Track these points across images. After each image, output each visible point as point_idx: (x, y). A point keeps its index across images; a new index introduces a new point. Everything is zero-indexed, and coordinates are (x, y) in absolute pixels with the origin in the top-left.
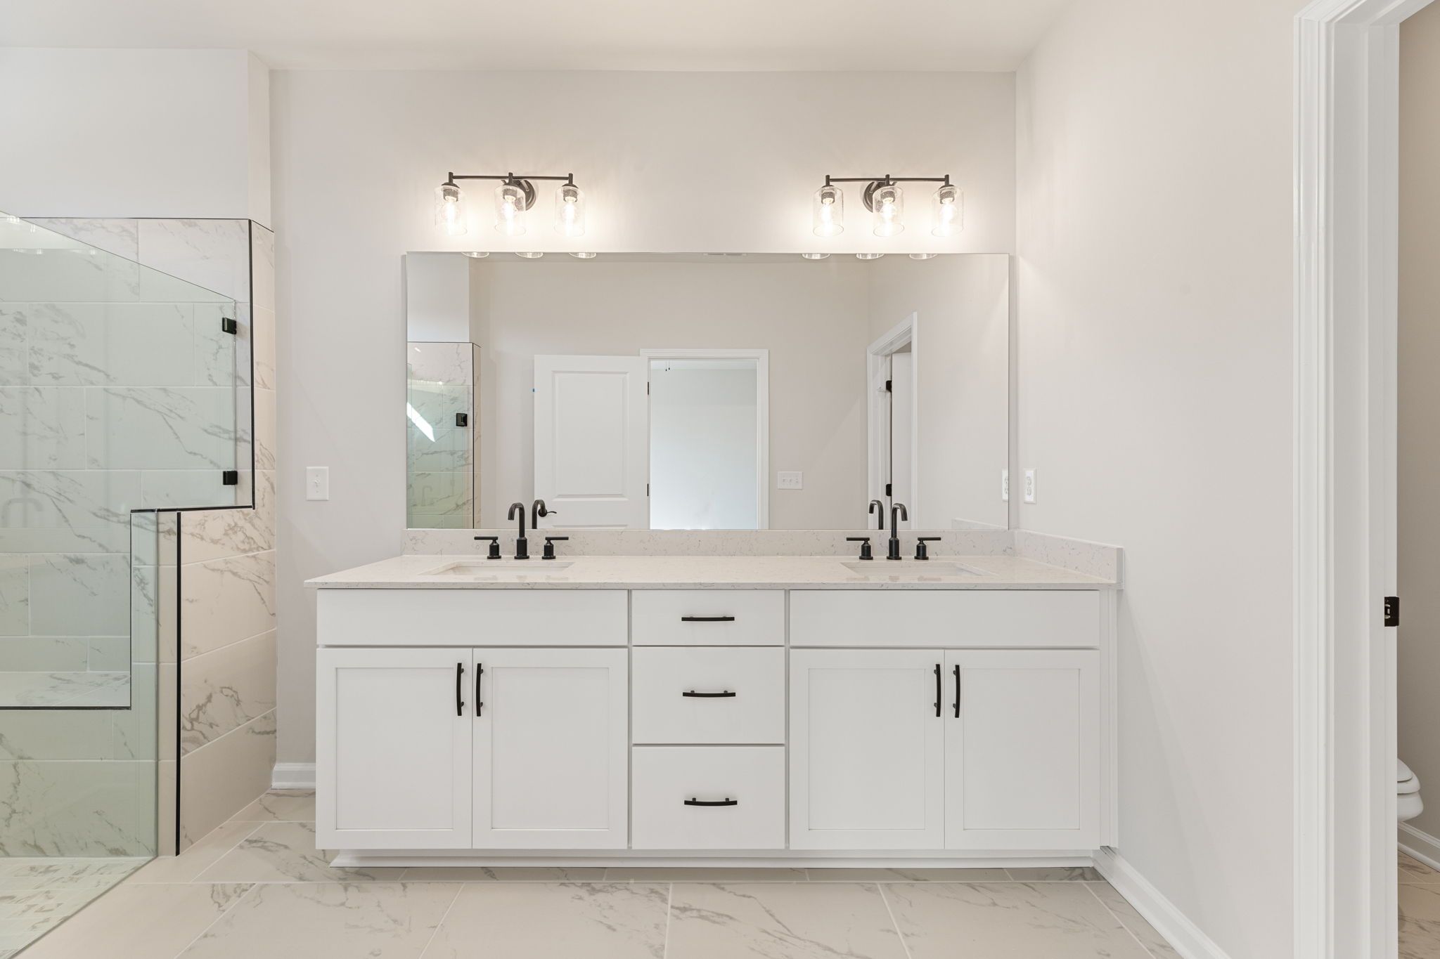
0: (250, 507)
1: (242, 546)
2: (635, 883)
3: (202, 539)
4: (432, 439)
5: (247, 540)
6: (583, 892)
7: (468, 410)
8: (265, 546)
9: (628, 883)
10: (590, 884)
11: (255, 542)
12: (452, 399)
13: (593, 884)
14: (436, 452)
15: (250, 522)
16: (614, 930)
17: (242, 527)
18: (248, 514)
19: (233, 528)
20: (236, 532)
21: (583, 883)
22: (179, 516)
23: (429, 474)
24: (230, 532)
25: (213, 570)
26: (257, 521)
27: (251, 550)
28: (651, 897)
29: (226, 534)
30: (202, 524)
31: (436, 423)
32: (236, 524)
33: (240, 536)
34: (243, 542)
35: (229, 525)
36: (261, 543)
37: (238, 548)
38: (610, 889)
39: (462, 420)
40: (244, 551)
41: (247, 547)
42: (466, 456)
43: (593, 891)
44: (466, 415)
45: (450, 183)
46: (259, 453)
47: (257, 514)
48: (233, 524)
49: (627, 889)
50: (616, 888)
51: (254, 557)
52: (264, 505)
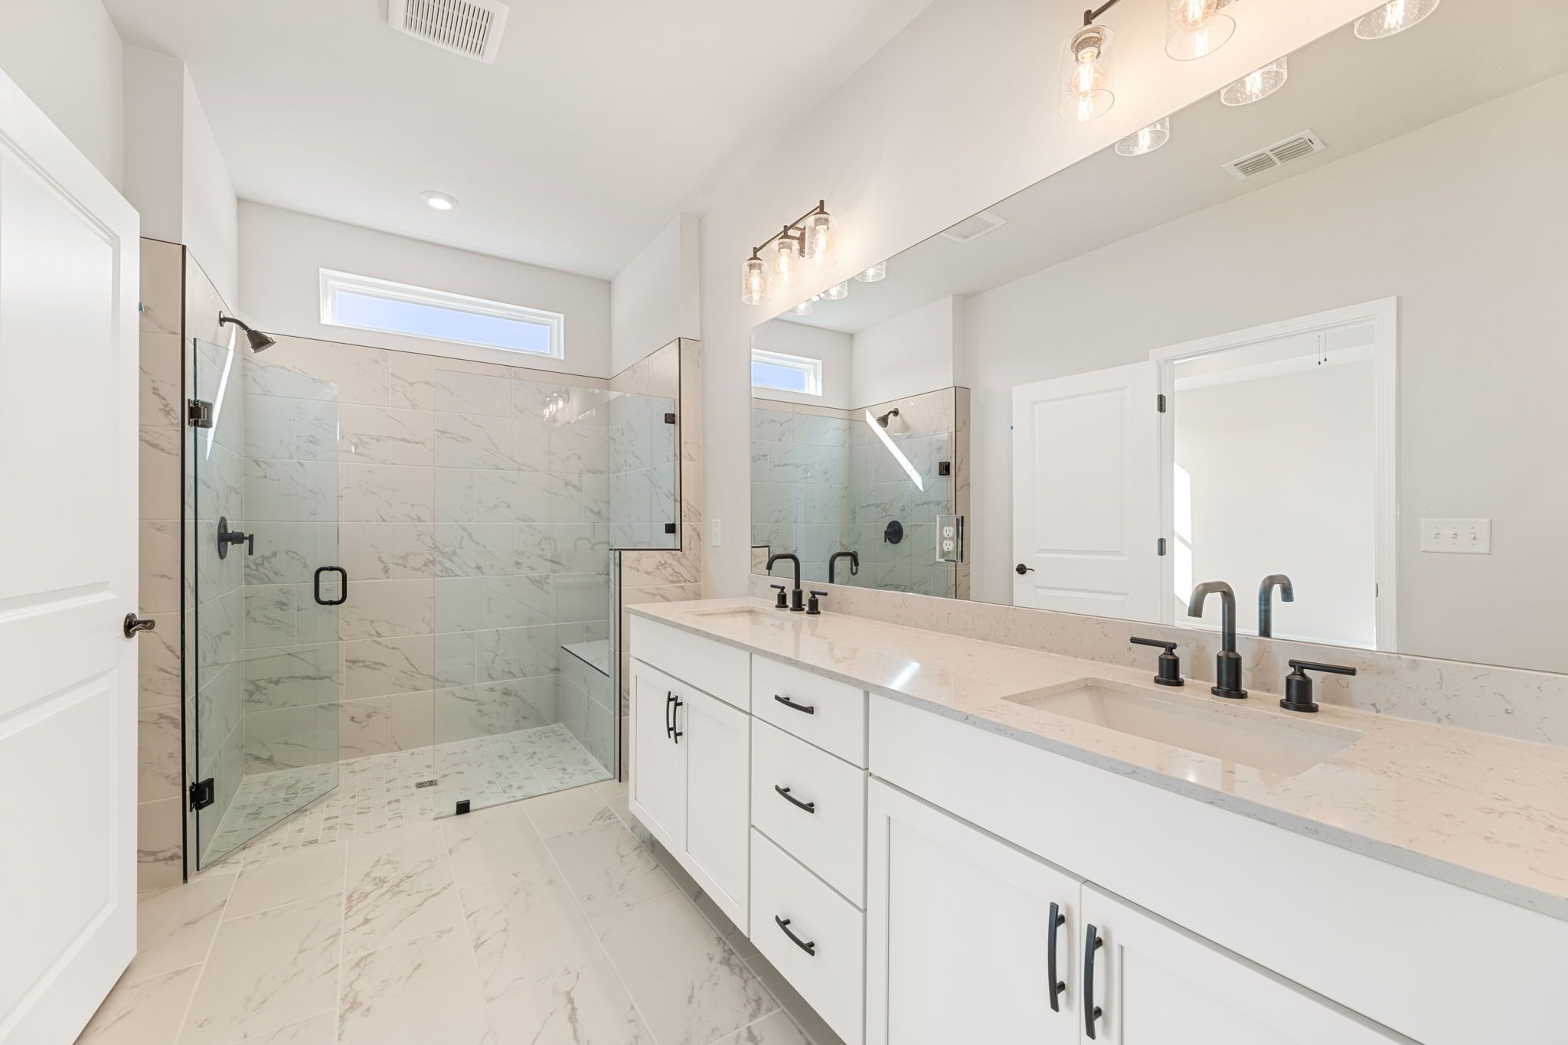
0: (678, 550)
1: (670, 578)
2: (759, 982)
3: (638, 570)
4: (921, 488)
5: (675, 574)
6: (719, 954)
7: (951, 458)
8: (692, 580)
9: (754, 978)
10: (733, 953)
11: (682, 576)
12: (938, 449)
13: (733, 956)
14: (926, 503)
15: (678, 561)
16: (690, 1002)
17: (671, 564)
18: (676, 555)
19: (664, 565)
20: (665, 568)
21: (730, 950)
22: (620, 553)
23: (921, 525)
24: (660, 567)
25: (647, 593)
26: (684, 561)
27: (678, 581)
28: (750, 1003)
29: (657, 568)
30: (638, 561)
31: (924, 475)
32: (666, 562)
33: (669, 571)
34: (672, 575)
35: (660, 562)
36: (688, 576)
37: (668, 580)
38: (737, 969)
39: (945, 469)
40: (673, 582)
41: (675, 579)
42: (949, 506)
43: (726, 962)
44: (949, 463)
45: (755, 257)
46: (686, 510)
47: (684, 556)
48: (663, 562)
49: (746, 981)
50: (741, 974)
51: (682, 587)
52: (690, 549)
